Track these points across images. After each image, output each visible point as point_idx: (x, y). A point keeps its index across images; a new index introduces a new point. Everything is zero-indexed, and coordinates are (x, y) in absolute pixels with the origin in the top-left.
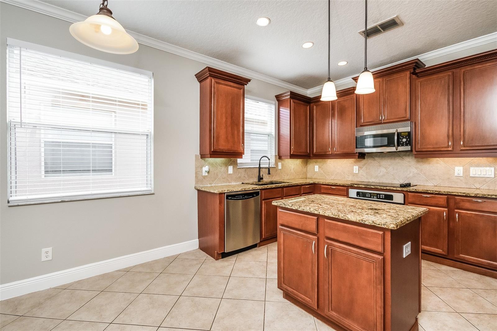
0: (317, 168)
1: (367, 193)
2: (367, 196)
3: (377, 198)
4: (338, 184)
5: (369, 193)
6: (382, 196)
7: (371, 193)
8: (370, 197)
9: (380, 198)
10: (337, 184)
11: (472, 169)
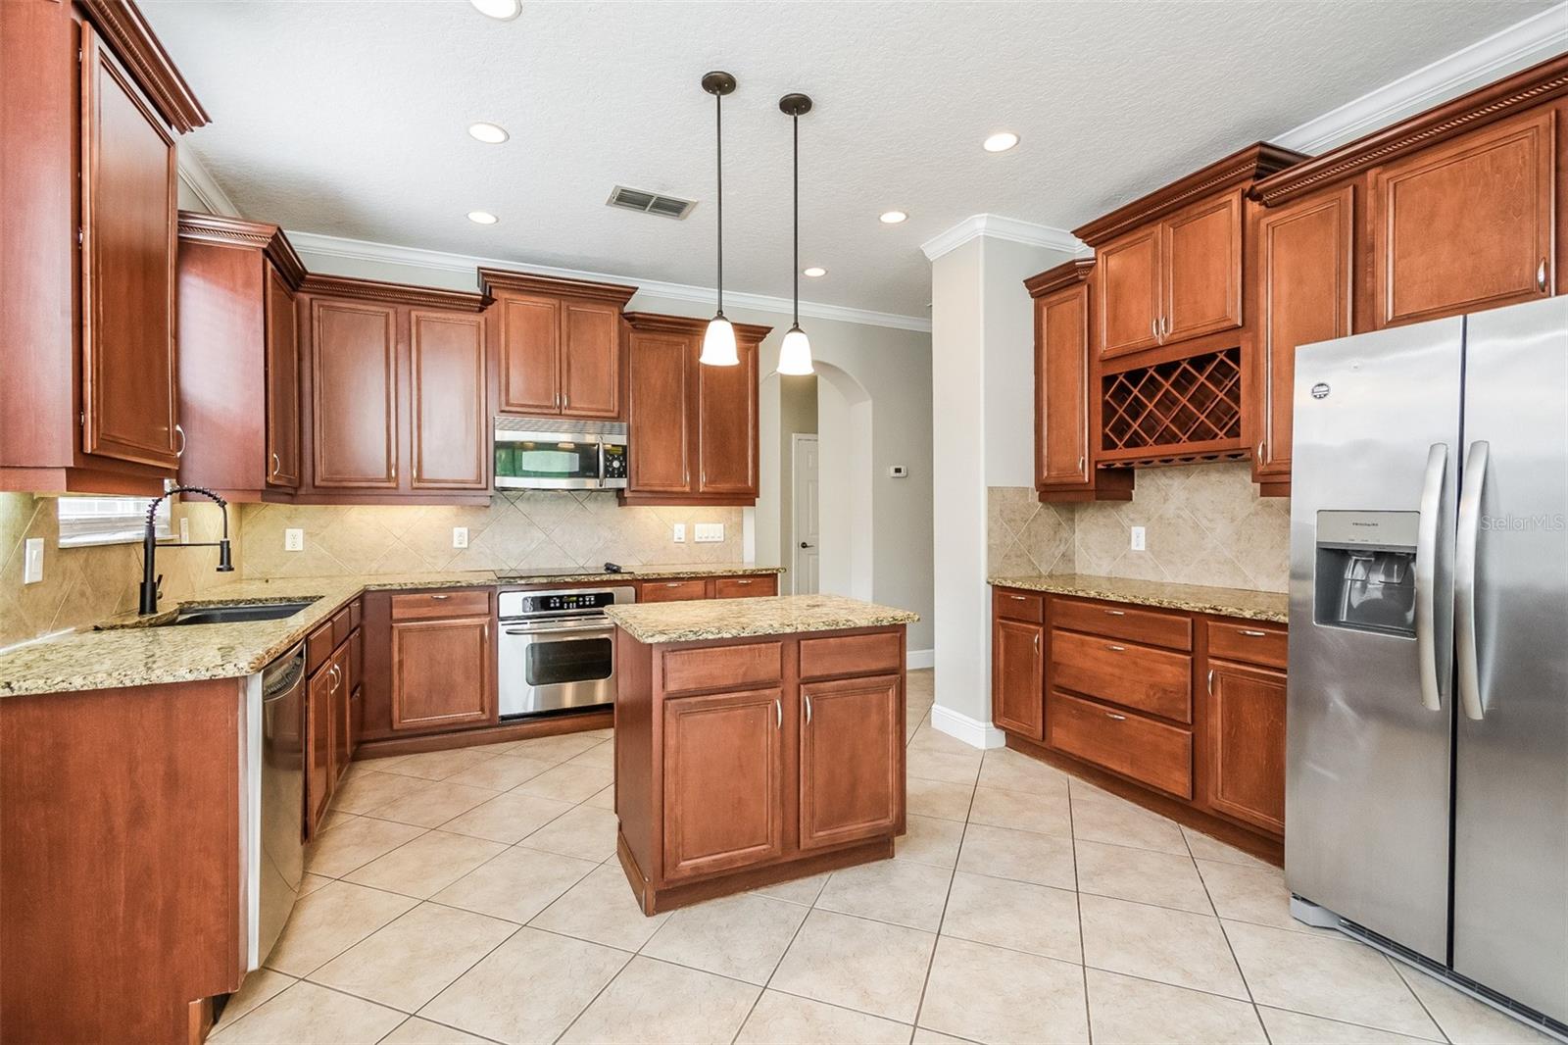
0: (295, 538)
1: (552, 597)
2: (552, 605)
3: (578, 607)
4: (464, 584)
5: (558, 597)
6: (590, 601)
7: (563, 596)
8: (562, 607)
9: (584, 606)
10: (459, 584)
11: (698, 527)
